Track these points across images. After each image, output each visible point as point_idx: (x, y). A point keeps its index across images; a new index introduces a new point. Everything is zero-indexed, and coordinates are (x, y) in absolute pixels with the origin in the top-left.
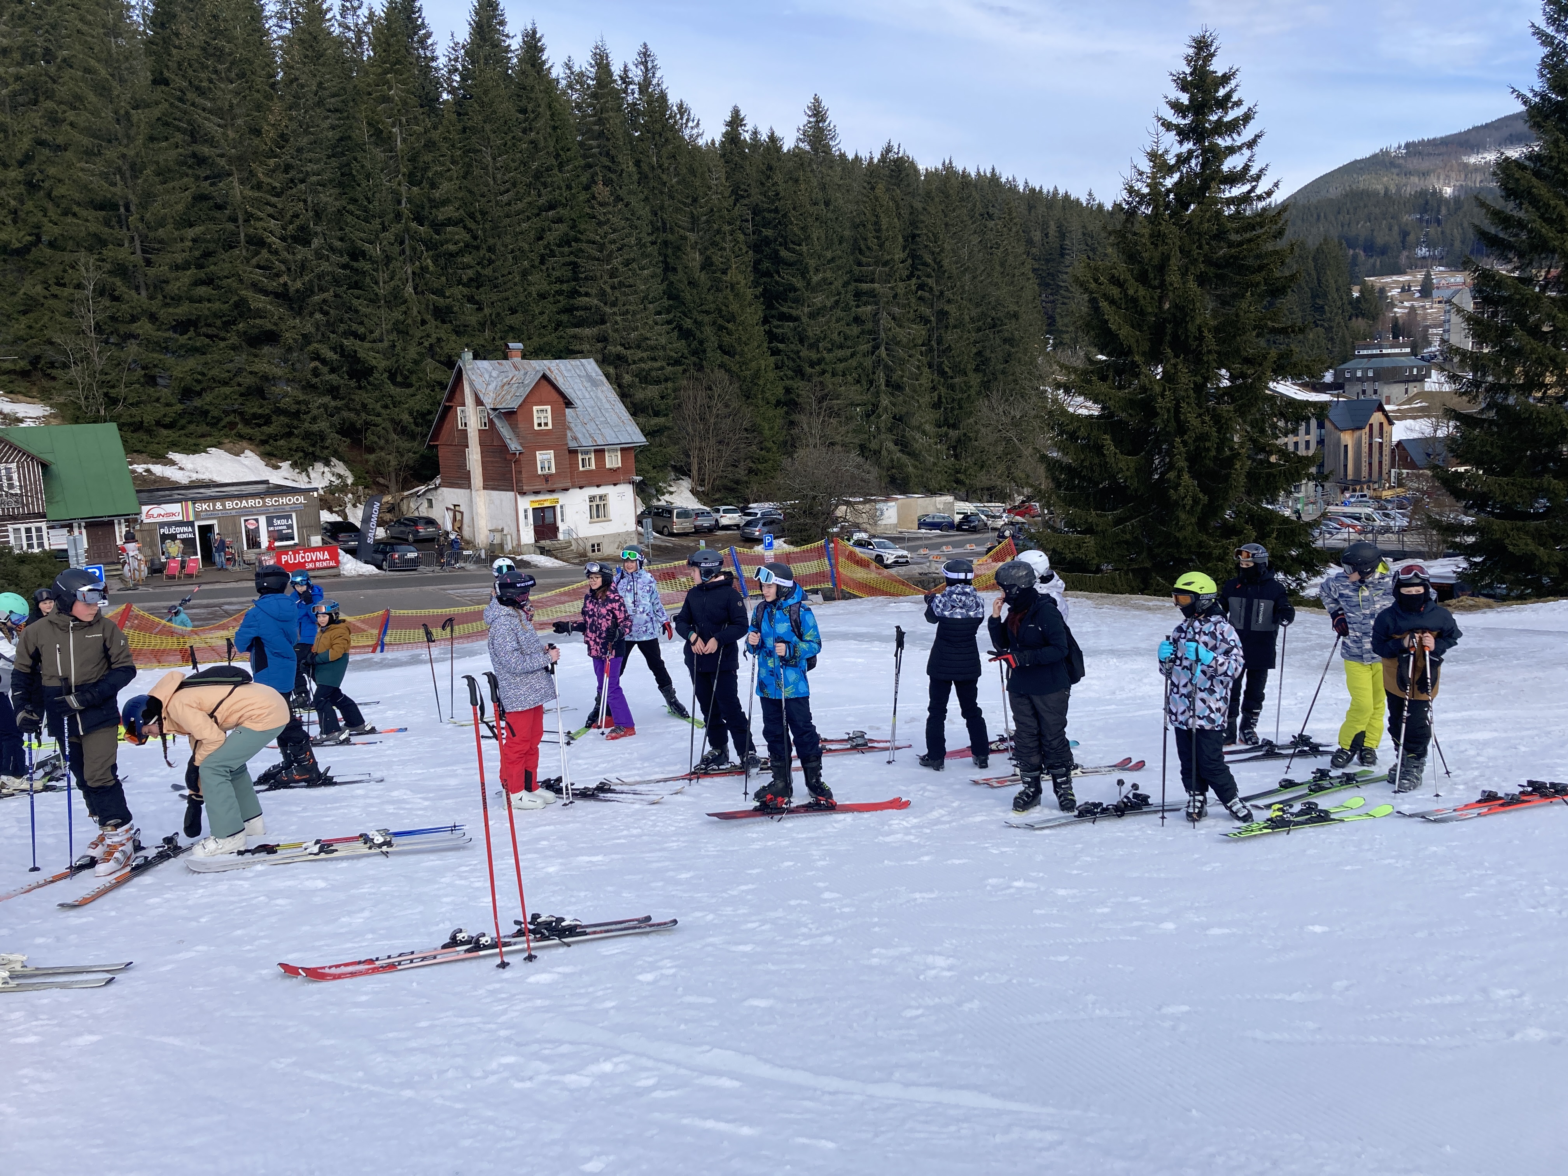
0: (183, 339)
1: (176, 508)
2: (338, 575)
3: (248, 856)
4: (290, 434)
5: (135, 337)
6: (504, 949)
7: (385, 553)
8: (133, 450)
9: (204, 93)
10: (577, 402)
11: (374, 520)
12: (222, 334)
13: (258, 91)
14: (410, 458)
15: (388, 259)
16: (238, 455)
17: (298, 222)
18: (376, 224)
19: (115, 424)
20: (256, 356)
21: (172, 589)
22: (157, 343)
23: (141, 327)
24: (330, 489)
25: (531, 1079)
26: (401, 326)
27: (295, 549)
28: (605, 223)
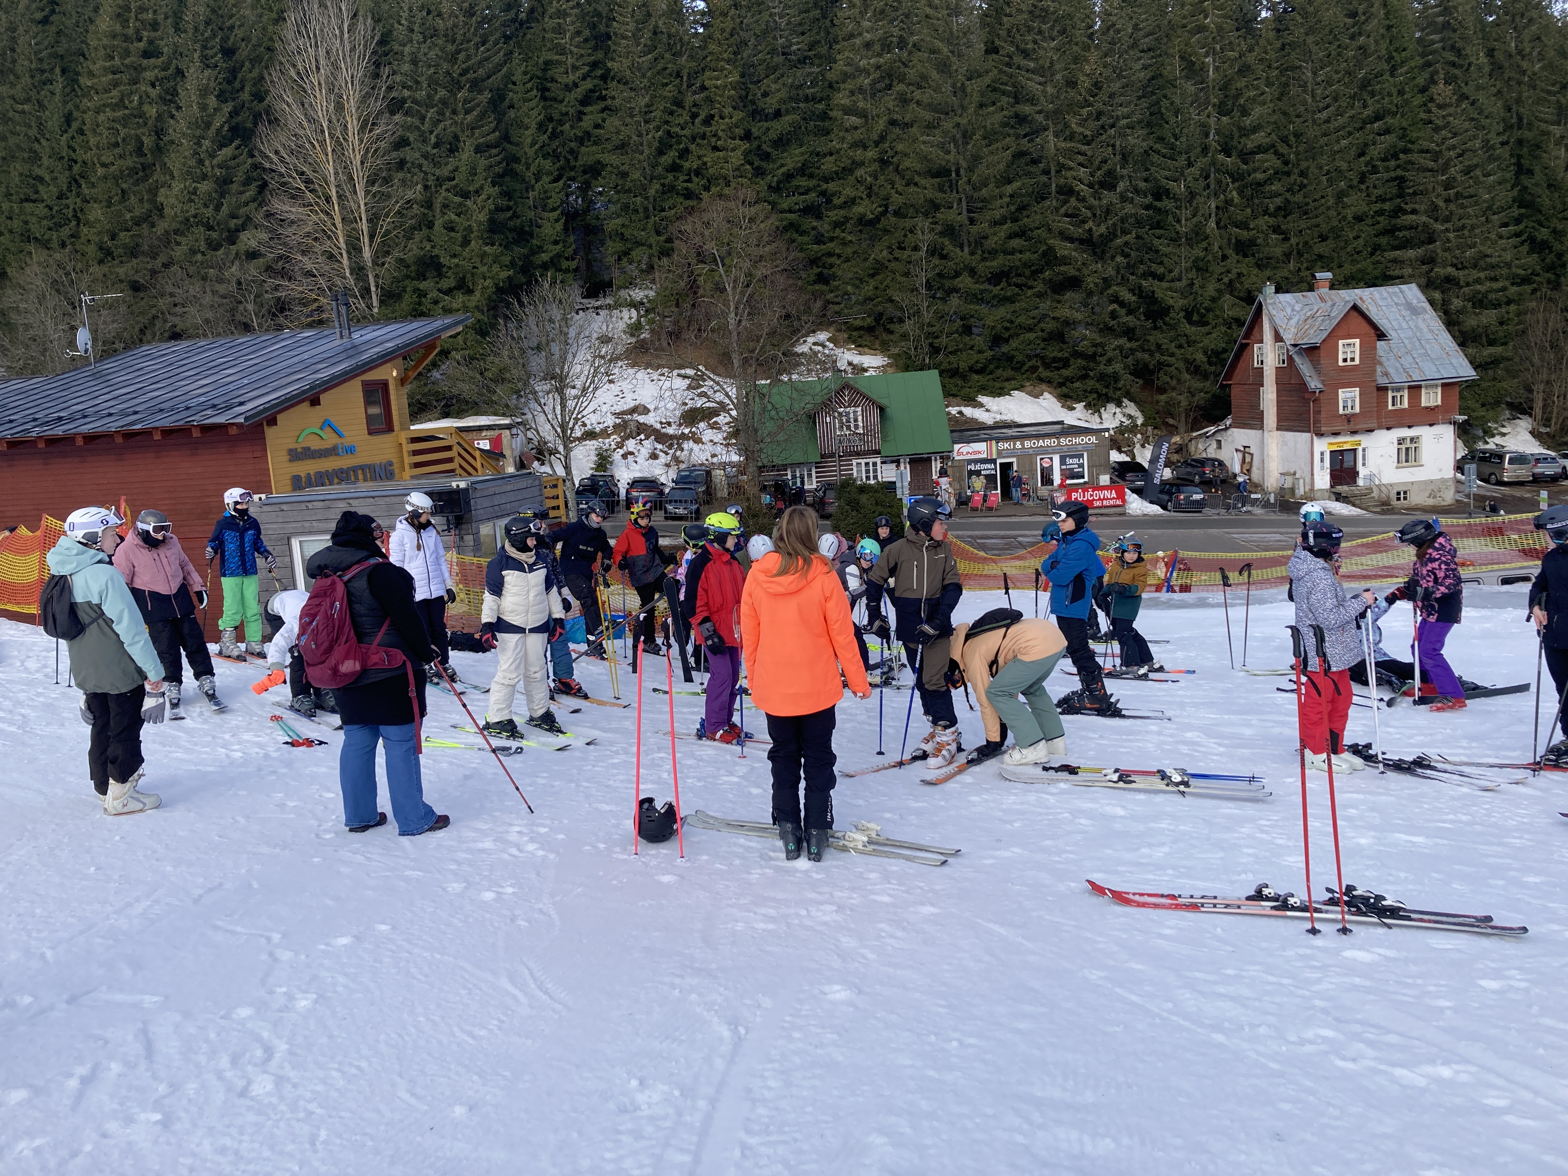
0: (996, 290)
1: (981, 446)
2: (1123, 514)
3: (1052, 772)
4: (1085, 377)
5: (956, 290)
6: (1315, 915)
7: (1170, 493)
8: (949, 394)
9: (1028, 55)
10: (1392, 334)
11: (1162, 461)
12: (1030, 283)
13: (1077, 44)
14: (1200, 398)
15: (1192, 195)
16: (1037, 397)
17: (1106, 167)
18: (1182, 161)
19: (937, 371)
20: (1059, 302)
21: (975, 520)
22: (975, 295)
23: (962, 282)
24: (1121, 430)
25: (1354, 1060)
26: (1201, 264)
27: (1084, 487)
28: (1445, 127)
